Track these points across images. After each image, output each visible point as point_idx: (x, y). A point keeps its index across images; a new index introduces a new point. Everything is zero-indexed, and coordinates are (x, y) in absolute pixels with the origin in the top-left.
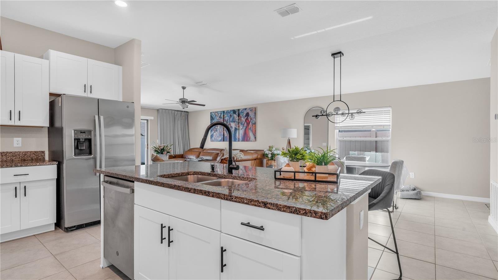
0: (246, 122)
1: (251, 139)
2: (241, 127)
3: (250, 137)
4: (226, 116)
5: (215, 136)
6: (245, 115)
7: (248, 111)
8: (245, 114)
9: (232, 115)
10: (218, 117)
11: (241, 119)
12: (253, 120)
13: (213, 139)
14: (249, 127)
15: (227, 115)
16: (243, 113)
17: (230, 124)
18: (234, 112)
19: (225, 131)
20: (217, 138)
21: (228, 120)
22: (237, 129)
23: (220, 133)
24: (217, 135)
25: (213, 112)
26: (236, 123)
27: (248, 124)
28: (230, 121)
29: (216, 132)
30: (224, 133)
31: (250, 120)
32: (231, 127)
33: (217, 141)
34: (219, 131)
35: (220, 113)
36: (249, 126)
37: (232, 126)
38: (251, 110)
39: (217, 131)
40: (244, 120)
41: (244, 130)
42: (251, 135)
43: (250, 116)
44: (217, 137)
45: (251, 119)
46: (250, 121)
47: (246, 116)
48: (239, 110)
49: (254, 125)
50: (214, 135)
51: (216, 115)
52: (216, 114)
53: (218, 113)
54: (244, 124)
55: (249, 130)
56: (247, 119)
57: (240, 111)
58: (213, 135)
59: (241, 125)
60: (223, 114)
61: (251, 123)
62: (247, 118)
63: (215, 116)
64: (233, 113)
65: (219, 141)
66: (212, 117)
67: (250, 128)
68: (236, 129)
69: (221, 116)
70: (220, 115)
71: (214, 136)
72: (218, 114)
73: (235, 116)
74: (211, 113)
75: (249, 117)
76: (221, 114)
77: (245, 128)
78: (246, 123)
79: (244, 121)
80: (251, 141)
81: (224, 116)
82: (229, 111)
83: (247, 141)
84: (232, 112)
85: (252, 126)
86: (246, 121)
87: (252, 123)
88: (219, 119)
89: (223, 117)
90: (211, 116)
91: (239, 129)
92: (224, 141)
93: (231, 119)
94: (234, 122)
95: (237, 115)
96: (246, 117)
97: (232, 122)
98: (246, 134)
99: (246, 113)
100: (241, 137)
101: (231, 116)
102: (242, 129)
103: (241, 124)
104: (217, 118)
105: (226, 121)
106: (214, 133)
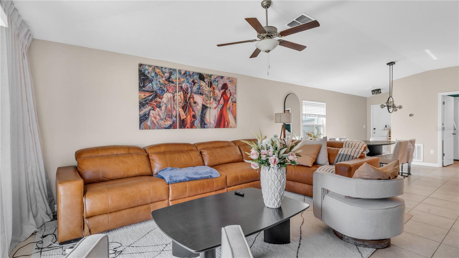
0: (222, 98)
1: (230, 125)
3: (229, 121)
4: (182, 80)
5: (155, 118)
6: (220, 86)
7: (227, 82)
8: (222, 85)
9: (196, 81)
10: (164, 79)
11: (214, 92)
12: (233, 96)
13: (149, 123)
14: (228, 106)
15: (185, 79)
16: (217, 82)
17: (193, 98)
18: (202, 77)
20: (162, 122)
21: (187, 89)
24: (159, 115)
25: (150, 66)
26: (204, 95)
27: (226, 101)
28: (192, 91)
29: (158, 109)
31: (228, 95)
32: (195, 103)
33: (160, 127)
34: (166, 107)
35: (167, 71)
36: (227, 103)
37: (196, 101)
38: (230, 81)
39: (160, 107)
40: (218, 93)
41: (219, 109)
42: (230, 117)
43: (229, 90)
44: (162, 120)
45: (231, 95)
46: (229, 97)
47: (222, 88)
48: (210, 76)
49: (234, 104)
50: (151, 114)
51: (156, 73)
52: (157, 70)
53: (164, 70)
54: (219, 101)
55: (228, 110)
56: (224, 94)
57: (213, 78)
58: (149, 114)
59: (215, 102)
60: (176, 76)
61: (230, 101)
62: (225, 91)
63: (153, 74)
64: (198, 78)
65: (165, 128)
66: (145, 76)
67: (230, 108)
68: (204, 108)
69: (170, 78)
70: (167, 75)
71: (151, 118)
72: (164, 73)
73: (203, 84)
74: (140, 65)
75: (227, 91)
76: (171, 74)
77: (220, 106)
78: (222, 100)
79: (220, 95)
80: (231, 127)
81: (177, 79)
82: (191, 73)
83: (224, 127)
84: (196, 77)
85: (233, 104)
86: (222, 96)
87: (233, 101)
88: (166, 82)
90: (139, 70)
93: (195, 88)
94: (201, 94)
96: (223, 90)
98: (223, 117)
99: (223, 83)
100: (214, 121)
101: (194, 83)
102: (215, 108)
103: (215, 99)
104: (161, 80)
105: (183, 91)
106: (151, 111)
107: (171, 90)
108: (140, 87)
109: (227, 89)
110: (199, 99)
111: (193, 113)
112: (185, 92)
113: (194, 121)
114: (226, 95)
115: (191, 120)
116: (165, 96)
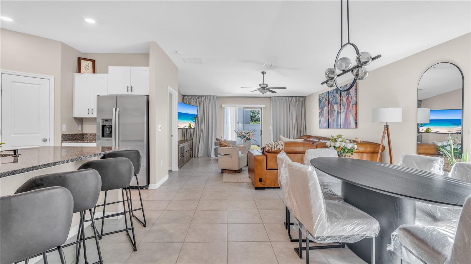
0: (347, 103)
1: (352, 125)
2: (342, 110)
3: (351, 122)
4: (330, 97)
8: (346, 92)
10: (325, 99)
11: (342, 100)
12: (353, 99)
13: (321, 125)
17: (333, 107)
18: (337, 91)
19: (329, 116)
22: (339, 112)
23: (326, 117)
24: (323, 121)
25: (321, 94)
27: (349, 105)
30: (328, 118)
31: (350, 99)
33: (323, 128)
36: (349, 107)
37: (335, 109)
39: (323, 116)
40: (345, 100)
41: (345, 113)
43: (351, 95)
44: (324, 123)
45: (351, 98)
47: (346, 95)
51: (322, 97)
53: (324, 94)
54: (345, 106)
55: (350, 113)
56: (348, 98)
58: (321, 120)
59: (343, 107)
60: (328, 96)
61: (351, 104)
62: (348, 97)
65: (325, 128)
66: (320, 100)
67: (351, 110)
69: (326, 97)
71: (321, 123)
72: (324, 96)
73: (337, 95)
74: (319, 95)
75: (349, 95)
76: (326, 95)
81: (328, 97)
82: (333, 90)
84: (335, 92)
85: (353, 107)
86: (346, 101)
87: (353, 103)
89: (327, 99)
90: (319, 98)
91: (341, 113)
92: (328, 128)
93: (334, 101)
94: (337, 103)
95: (339, 94)
96: (347, 96)
97: (335, 104)
98: (347, 119)
101: (334, 96)
102: (343, 112)
103: (343, 106)
104: (324, 101)
105: (330, 104)
106: (321, 119)
107: (326, 106)
108: (319, 106)
109: (349, 94)
110: (336, 107)
111: (333, 117)
112: (331, 105)
113: (334, 123)
114: (349, 100)
115: (333, 123)
116: (325, 109)
